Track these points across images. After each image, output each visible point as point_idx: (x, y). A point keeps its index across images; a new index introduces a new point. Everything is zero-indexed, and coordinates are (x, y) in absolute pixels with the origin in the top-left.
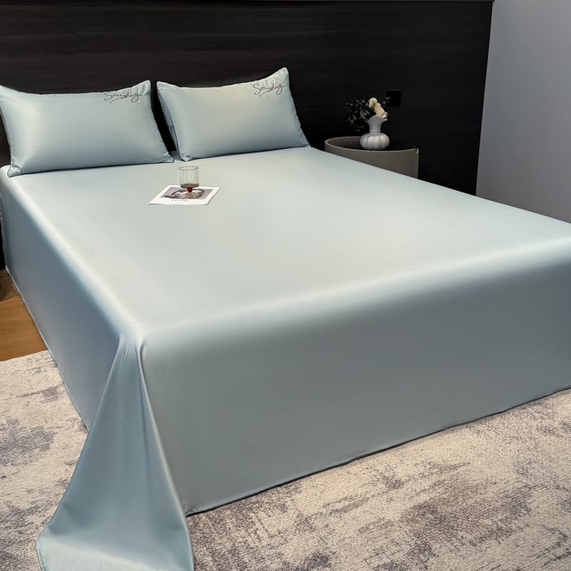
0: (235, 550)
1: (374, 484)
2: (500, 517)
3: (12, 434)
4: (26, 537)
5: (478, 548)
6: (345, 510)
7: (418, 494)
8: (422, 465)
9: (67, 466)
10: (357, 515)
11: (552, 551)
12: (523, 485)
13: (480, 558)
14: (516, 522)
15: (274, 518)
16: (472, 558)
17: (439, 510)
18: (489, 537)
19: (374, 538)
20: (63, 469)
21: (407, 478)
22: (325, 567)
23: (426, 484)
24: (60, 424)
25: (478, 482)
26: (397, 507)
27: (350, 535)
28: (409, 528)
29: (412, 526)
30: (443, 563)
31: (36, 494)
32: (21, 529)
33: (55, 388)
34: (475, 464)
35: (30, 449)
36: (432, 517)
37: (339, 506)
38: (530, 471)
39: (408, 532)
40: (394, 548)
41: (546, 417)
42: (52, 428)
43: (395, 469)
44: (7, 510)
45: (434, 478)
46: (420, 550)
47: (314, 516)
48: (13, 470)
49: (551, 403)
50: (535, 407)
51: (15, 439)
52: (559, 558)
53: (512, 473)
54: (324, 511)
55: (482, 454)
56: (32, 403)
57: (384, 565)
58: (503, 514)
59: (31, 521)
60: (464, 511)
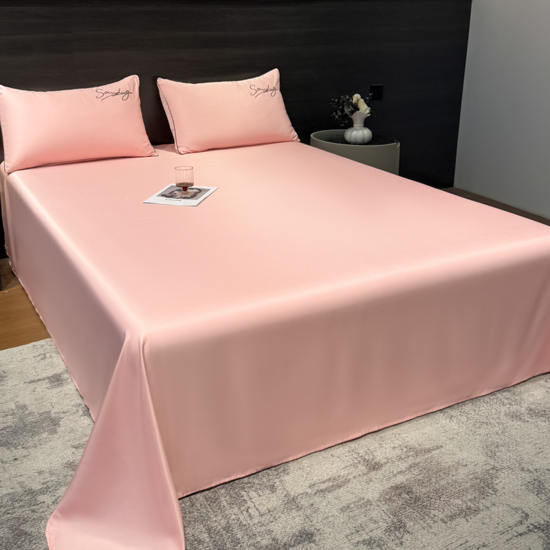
0: (229, 527)
1: (355, 466)
2: (469, 498)
3: (21, 419)
4: (38, 515)
5: (449, 525)
6: (329, 490)
7: (395, 476)
8: (399, 448)
9: (74, 450)
10: (340, 495)
11: (515, 529)
12: (490, 467)
13: (450, 535)
14: (484, 501)
15: (264, 497)
16: (442, 535)
17: (414, 490)
18: (459, 515)
19: (355, 516)
20: (69, 451)
21: (385, 460)
22: (310, 542)
23: (403, 466)
24: (65, 409)
25: (449, 464)
26: (375, 487)
27: (333, 513)
28: (387, 507)
29: (389, 505)
30: (417, 539)
31: (46, 475)
32: (34, 507)
33: (59, 375)
34: (447, 448)
35: (38, 433)
36: (408, 497)
37: (323, 486)
38: (497, 454)
39: (385, 510)
40: (372, 526)
41: (513, 403)
42: (59, 413)
43: (374, 453)
44: (20, 490)
45: (410, 461)
46: (396, 528)
47: (300, 496)
48: (24, 453)
49: (519, 391)
50: (504, 394)
51: (24, 424)
52: (521, 535)
53: (481, 456)
54: (309, 491)
55: (454, 438)
56: (39, 389)
57: (364, 541)
58: (472, 494)
59: (43, 500)
60: (436, 491)
